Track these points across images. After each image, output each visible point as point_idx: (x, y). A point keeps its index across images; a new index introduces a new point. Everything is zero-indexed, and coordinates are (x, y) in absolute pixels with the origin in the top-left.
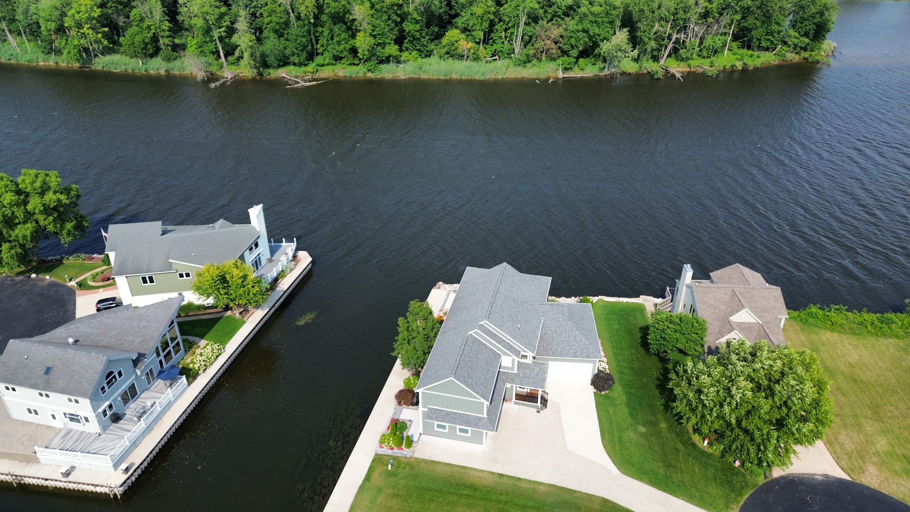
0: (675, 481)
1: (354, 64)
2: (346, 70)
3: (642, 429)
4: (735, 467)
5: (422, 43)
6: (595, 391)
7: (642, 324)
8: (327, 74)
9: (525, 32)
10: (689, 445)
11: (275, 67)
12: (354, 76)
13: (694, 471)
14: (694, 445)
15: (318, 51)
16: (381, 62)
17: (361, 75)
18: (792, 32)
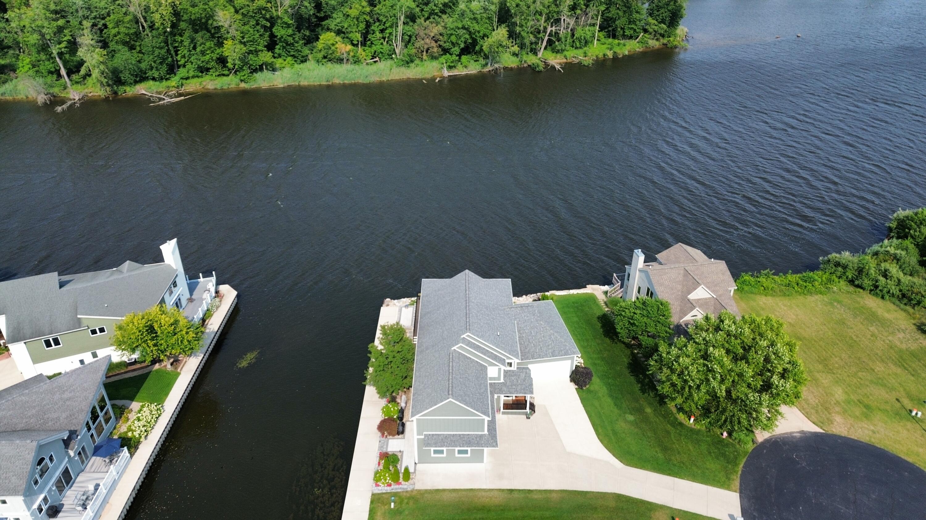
0: (675, 463)
1: (224, 75)
2: (216, 82)
3: (631, 418)
4: (723, 439)
5: (296, 48)
6: (577, 387)
7: (599, 313)
8: (194, 88)
9: (404, 31)
10: (677, 425)
11: (131, 84)
12: (225, 87)
13: (689, 450)
14: (681, 424)
15: (179, 63)
16: (255, 71)
17: (233, 86)
18: (650, 20)
